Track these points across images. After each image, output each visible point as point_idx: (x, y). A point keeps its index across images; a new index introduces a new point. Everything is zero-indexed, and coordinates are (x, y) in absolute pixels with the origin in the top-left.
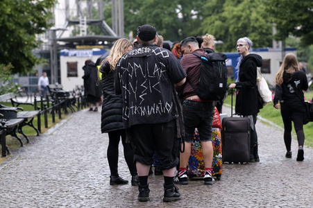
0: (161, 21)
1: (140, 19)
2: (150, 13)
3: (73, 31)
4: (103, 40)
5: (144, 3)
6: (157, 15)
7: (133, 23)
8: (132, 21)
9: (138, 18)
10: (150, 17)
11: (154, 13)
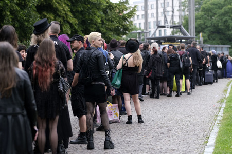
0: (229, 25)
1: (214, 24)
2: (221, 19)
3: (172, 32)
4: (181, 38)
5: (217, 12)
6: (226, 21)
7: (210, 27)
8: (209, 25)
9: (213, 23)
10: (222, 22)
11: (224, 19)
